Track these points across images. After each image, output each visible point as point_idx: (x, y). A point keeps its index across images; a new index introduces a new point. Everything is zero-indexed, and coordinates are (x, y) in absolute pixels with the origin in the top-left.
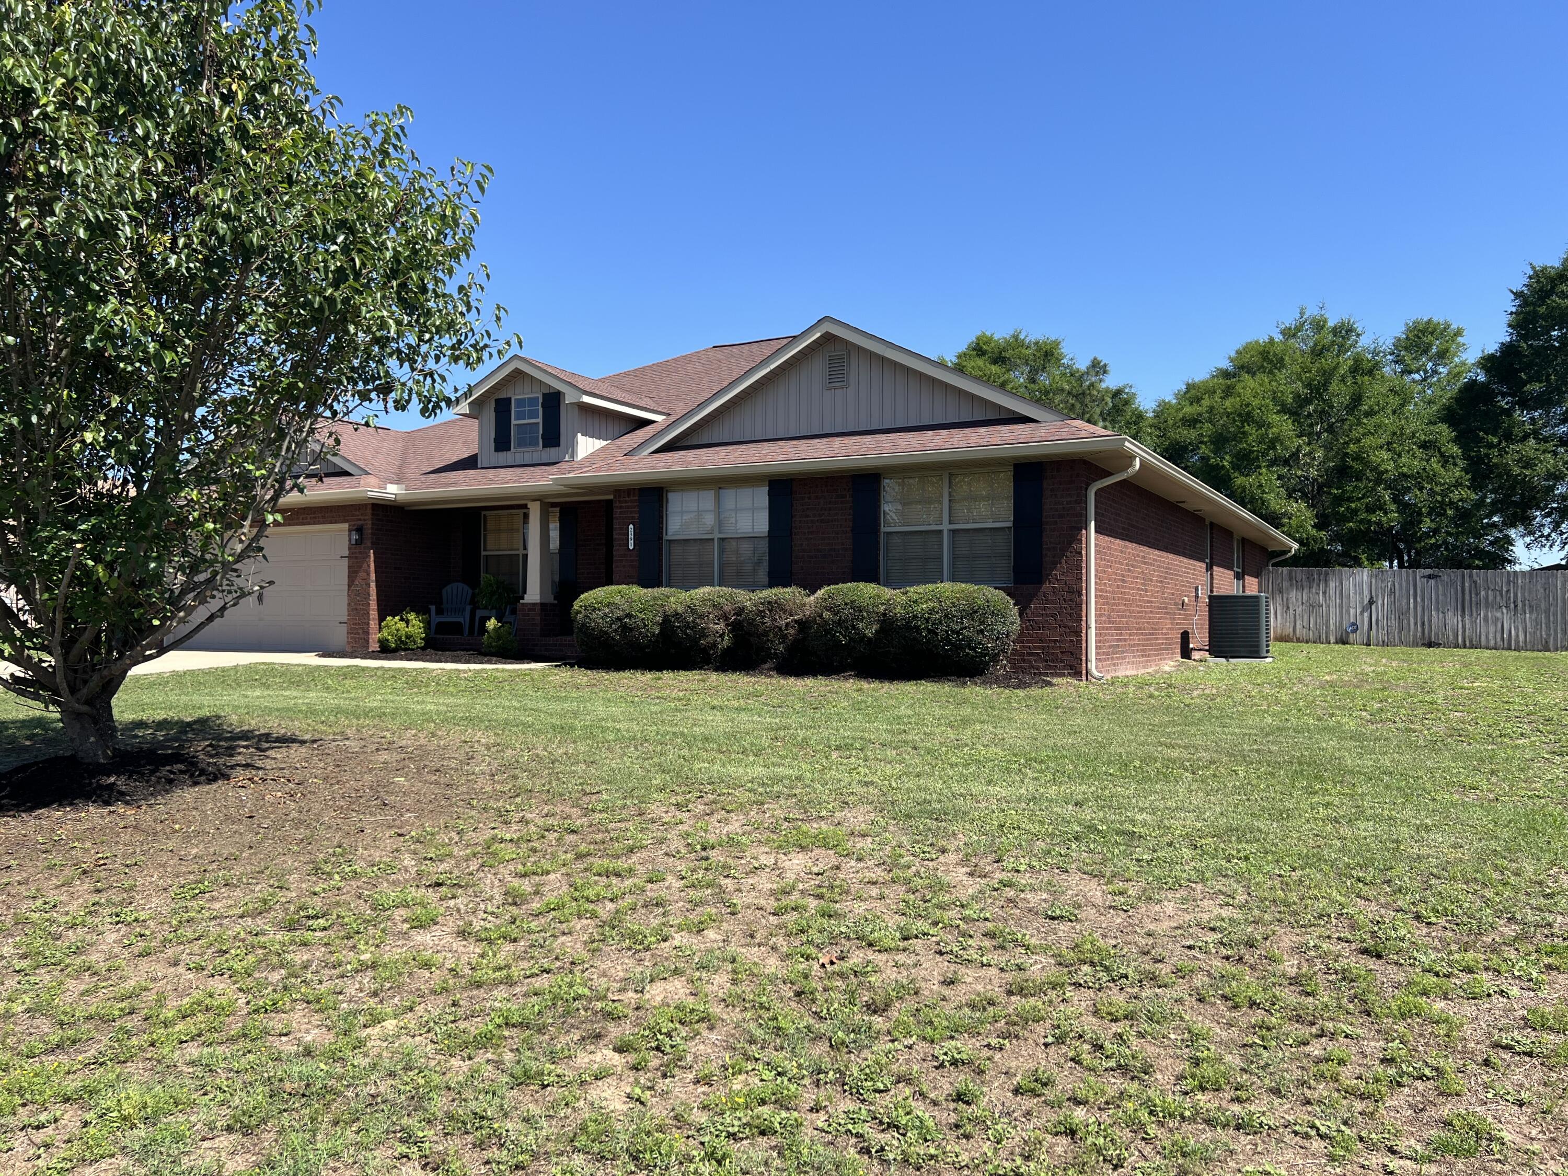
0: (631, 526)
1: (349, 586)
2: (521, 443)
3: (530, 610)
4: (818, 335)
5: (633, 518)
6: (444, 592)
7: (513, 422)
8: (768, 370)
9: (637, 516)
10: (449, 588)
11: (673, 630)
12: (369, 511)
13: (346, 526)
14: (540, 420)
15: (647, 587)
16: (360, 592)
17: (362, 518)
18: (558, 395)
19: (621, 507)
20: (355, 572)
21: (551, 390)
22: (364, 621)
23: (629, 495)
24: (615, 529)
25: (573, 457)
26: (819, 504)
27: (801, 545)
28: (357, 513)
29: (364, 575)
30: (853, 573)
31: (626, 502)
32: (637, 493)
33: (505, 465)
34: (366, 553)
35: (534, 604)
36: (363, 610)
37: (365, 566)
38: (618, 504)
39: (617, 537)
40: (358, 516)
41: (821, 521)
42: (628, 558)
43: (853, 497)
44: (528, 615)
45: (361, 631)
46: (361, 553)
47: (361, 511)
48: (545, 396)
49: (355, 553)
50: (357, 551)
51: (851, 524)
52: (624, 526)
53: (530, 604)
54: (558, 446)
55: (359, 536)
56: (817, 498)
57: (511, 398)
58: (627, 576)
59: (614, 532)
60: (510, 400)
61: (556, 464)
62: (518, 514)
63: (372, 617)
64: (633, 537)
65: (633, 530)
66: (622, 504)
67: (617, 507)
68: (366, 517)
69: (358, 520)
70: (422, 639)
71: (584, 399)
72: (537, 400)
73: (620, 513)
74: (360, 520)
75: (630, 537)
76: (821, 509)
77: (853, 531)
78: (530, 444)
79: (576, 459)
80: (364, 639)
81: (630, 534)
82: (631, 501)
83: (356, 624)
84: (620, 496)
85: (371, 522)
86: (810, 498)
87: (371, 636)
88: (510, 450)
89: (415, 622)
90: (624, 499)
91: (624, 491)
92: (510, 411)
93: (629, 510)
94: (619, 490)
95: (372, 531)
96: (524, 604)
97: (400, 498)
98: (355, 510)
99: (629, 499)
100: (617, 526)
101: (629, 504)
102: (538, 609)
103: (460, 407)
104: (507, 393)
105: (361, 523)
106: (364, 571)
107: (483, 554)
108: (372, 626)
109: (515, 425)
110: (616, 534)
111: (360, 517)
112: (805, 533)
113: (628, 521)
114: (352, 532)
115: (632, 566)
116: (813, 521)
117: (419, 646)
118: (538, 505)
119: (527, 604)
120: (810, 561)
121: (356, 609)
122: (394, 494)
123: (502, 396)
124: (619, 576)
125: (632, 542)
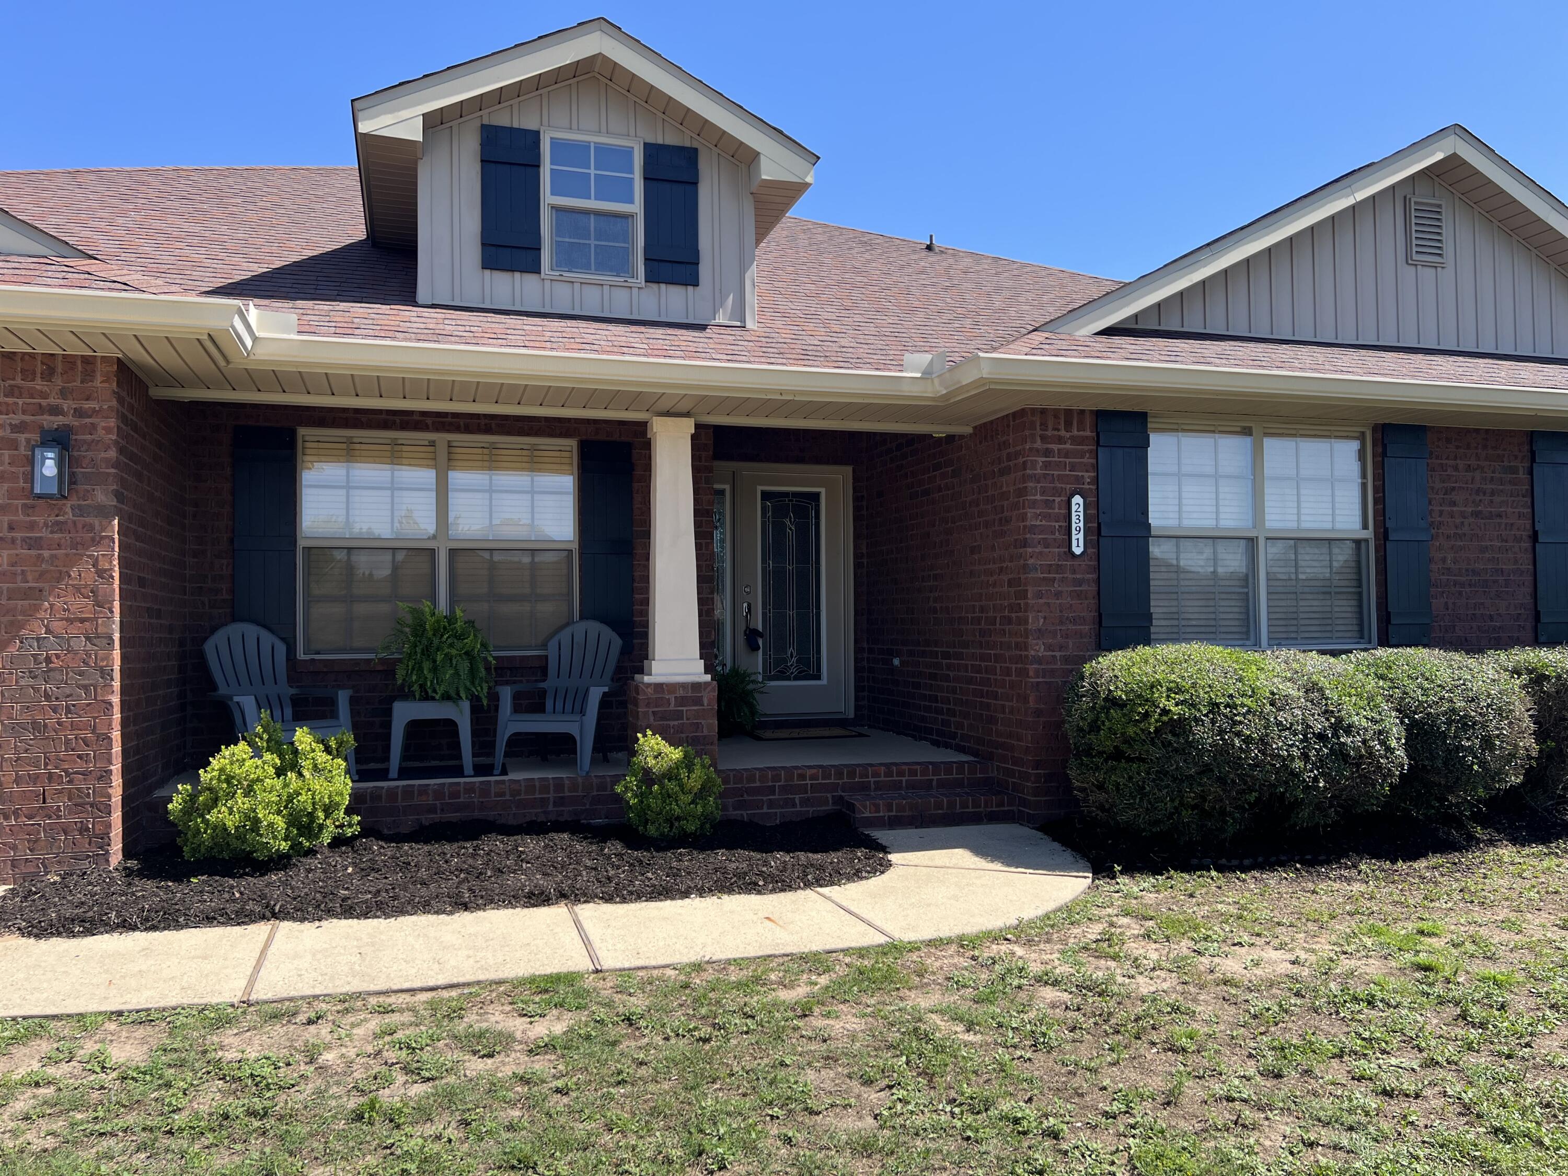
0: (1077, 500)
2: (573, 258)
3: (682, 701)
4: (1439, 156)
5: (1079, 480)
7: (548, 198)
9: (1089, 476)
14: (636, 207)
16: (56, 664)
17: (66, 405)
18: (690, 156)
19: (1047, 453)
20: (27, 594)
21: (671, 138)
22: (80, 766)
23: (1068, 425)
24: (1034, 504)
25: (743, 320)
26: (1473, 479)
27: (1444, 560)
28: (39, 384)
29: (80, 605)
30: (1537, 616)
31: (1060, 440)
32: (1088, 421)
33: (517, 308)
34: (91, 528)
35: (696, 686)
36: (73, 726)
37: (83, 572)
38: (1038, 444)
39: (1038, 523)
40: (44, 396)
41: (1476, 514)
42: (1068, 575)
43: (1531, 473)
44: (678, 715)
45: (62, 803)
46: (59, 527)
47: (59, 381)
48: (652, 152)
49: (32, 526)
50: (40, 520)
51: (1528, 523)
52: (1058, 499)
53: (683, 685)
54: (694, 282)
55: (60, 465)
56: (1468, 468)
57: (537, 133)
58: (1067, 618)
59: (1030, 512)
60: (535, 136)
61: (702, 327)
62: (432, 444)
63: (117, 749)
64: (1081, 525)
65: (1081, 509)
66: (1050, 446)
67: (1037, 450)
68: (87, 405)
69: (41, 410)
70: (349, 811)
71: (809, 179)
72: (629, 152)
73: (1046, 465)
74: (55, 411)
75: (1074, 526)
76: (1478, 491)
77: (1534, 537)
78: (603, 266)
79: (750, 324)
80: (83, 830)
81: (1074, 519)
82: (1075, 440)
83: (35, 779)
84: (1044, 426)
85: (112, 422)
86: (1456, 468)
87: (117, 816)
88: (535, 269)
89: (322, 757)
90: (1056, 433)
91: (1056, 413)
92: (536, 166)
93: (1068, 460)
94: (1043, 411)
95: (112, 454)
96: (659, 687)
97: (263, 353)
98: (29, 374)
99: (1068, 435)
100: (1038, 497)
101: (1068, 446)
102: (710, 698)
103: (387, 119)
104: (529, 123)
105: (59, 420)
106: (78, 589)
107: (301, 543)
108: (117, 781)
109: (553, 207)
110: (1037, 516)
111: (52, 401)
112: (1448, 537)
113: (1068, 486)
114: (23, 450)
115: (1079, 595)
116: (1463, 515)
117: (349, 832)
118: (687, 427)
119: (671, 687)
120: (1460, 593)
121: (35, 724)
122: (255, 339)
123: (502, 119)
124: (1045, 618)
125: (1081, 536)
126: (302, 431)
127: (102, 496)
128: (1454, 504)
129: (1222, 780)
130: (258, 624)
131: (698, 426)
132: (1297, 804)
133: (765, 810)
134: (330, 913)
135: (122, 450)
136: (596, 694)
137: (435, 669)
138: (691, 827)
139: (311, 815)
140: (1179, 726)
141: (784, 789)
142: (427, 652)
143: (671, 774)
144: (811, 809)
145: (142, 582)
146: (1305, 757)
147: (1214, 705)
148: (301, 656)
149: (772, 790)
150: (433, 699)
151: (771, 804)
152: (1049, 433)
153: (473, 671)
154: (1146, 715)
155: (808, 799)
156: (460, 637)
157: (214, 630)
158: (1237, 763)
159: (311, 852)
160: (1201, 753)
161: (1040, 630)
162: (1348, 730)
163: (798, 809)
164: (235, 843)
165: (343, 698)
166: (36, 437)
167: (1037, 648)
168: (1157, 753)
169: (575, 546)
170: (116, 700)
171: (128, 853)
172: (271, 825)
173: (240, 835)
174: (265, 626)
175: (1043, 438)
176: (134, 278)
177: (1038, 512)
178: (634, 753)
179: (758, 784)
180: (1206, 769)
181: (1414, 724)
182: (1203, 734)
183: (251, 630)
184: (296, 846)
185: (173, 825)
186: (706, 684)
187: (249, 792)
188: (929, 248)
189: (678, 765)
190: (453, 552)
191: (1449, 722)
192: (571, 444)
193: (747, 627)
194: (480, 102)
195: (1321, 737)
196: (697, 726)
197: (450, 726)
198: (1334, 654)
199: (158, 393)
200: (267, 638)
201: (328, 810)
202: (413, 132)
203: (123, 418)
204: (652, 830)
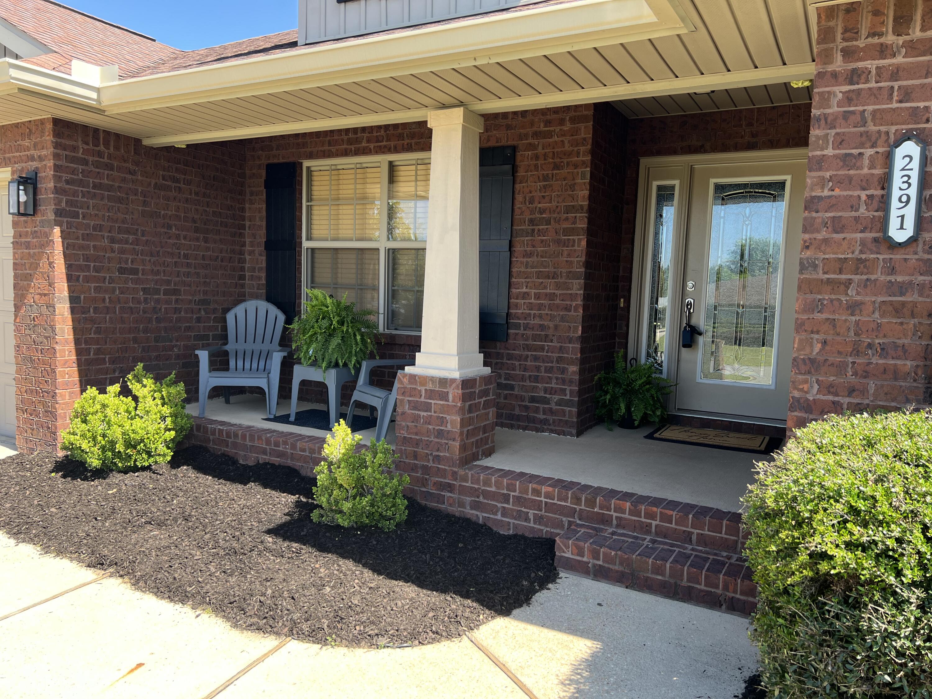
0: (908, 149)
1: (17, 308)
3: (431, 394)
5: (916, 115)
6: (230, 317)
10: (239, 310)
12: (49, 138)
13: (8, 174)
16: (37, 321)
19: (855, 76)
22: (47, 387)
23: (902, 24)
24: (820, 163)
31: (884, 52)
34: (46, 234)
37: (44, 264)
38: (838, 65)
39: (826, 193)
42: (880, 276)
44: (427, 407)
45: (42, 409)
46: (35, 232)
47: (33, 138)
49: (27, 235)
50: (28, 230)
52: (869, 152)
53: (432, 379)
58: (870, 346)
59: (811, 177)
64: (913, 192)
65: (915, 164)
66: (861, 64)
67: (835, 75)
69: (28, 159)
73: (849, 98)
74: (33, 159)
75: (896, 193)
81: (897, 181)
82: (915, 47)
83: (33, 391)
84: (851, 32)
90: (876, 40)
93: (896, 85)
94: (851, 8)
95: (52, 184)
96: (413, 377)
99: (901, 40)
100: (830, 152)
101: (899, 60)
102: (457, 395)
107: (305, 246)
110: (822, 182)
111: (31, 152)
113: (893, 129)
115: (897, 309)
119: (424, 380)
124: (825, 343)
125: (910, 211)
127: (48, 212)
133: (499, 517)
141: (518, 500)
144: (545, 529)
149: (506, 498)
151: (505, 512)
152: (861, 43)
155: (541, 517)
161: (812, 361)
163: (532, 525)
167: (806, 387)
170: (61, 347)
175: (848, 54)
177: (828, 175)
179: (493, 489)
186: (452, 380)
190: (394, 251)
193: (688, 324)
196: (442, 421)
200: (275, 313)
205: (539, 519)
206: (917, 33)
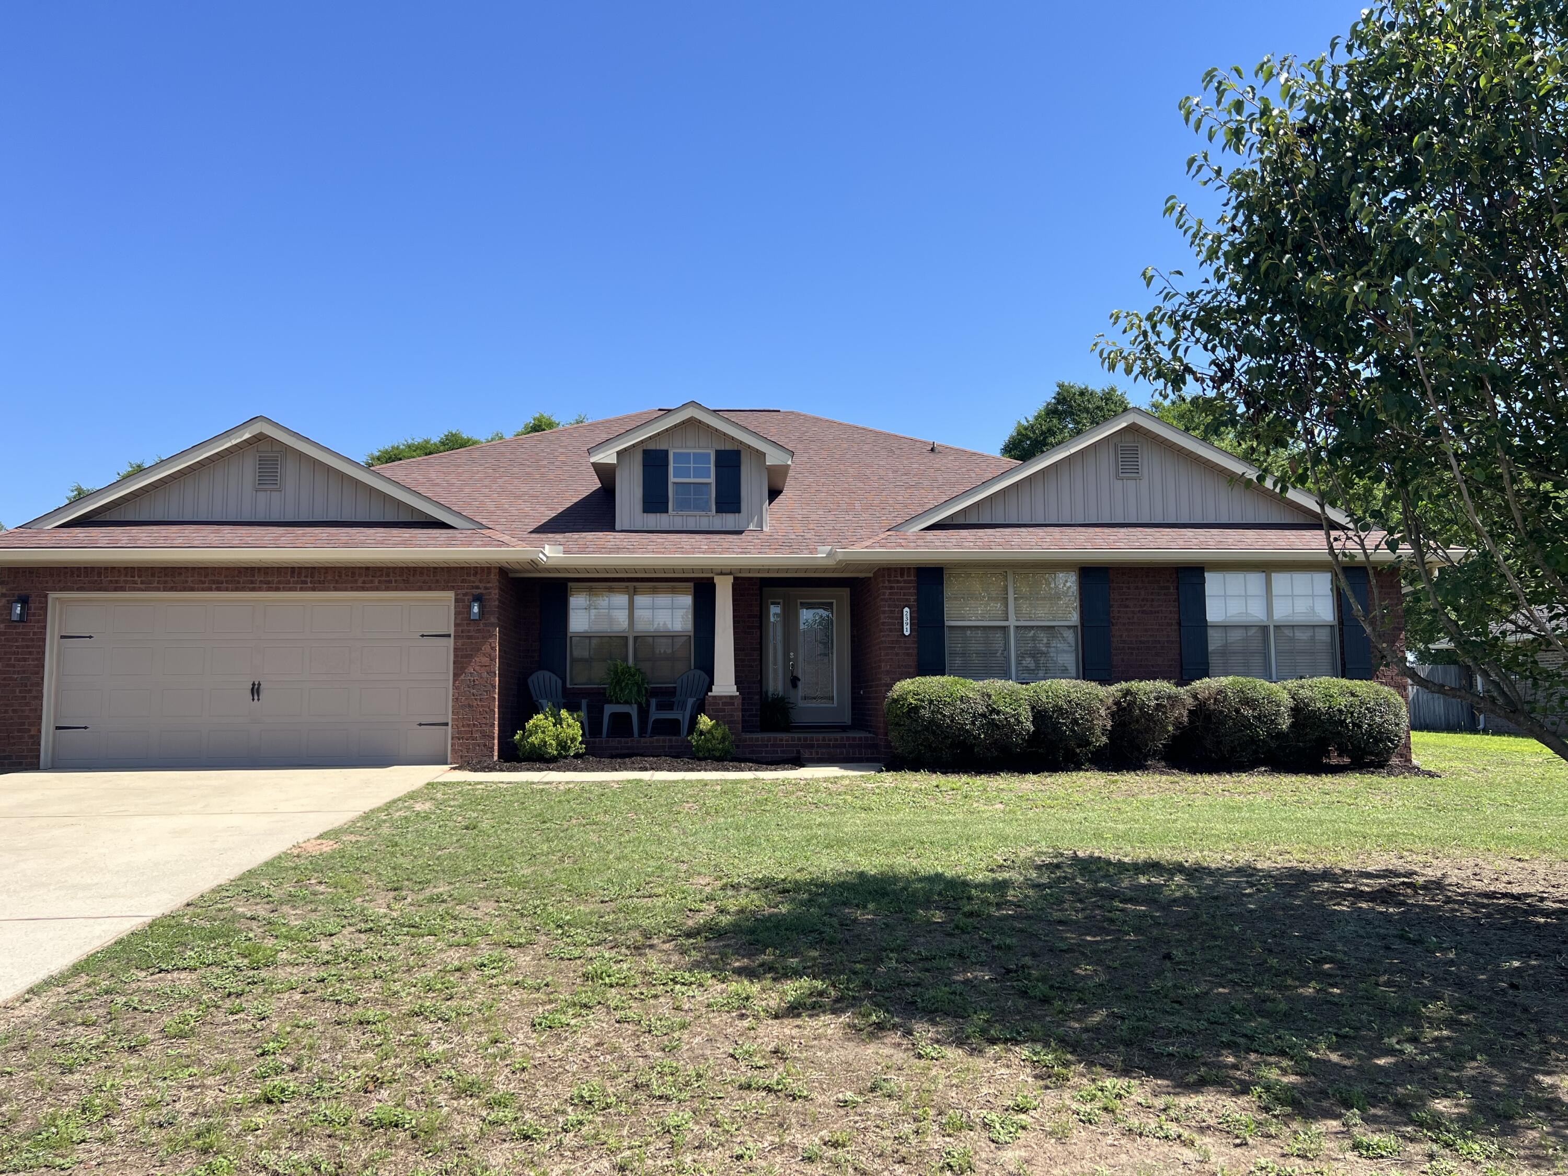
0: (906, 610)
1: (456, 676)
2: (683, 505)
3: (725, 704)
4: (1124, 425)
5: (907, 600)
6: (530, 680)
7: (672, 479)
8: (1068, 453)
9: (912, 598)
11: (1056, 727)
12: (494, 577)
13: (450, 595)
14: (712, 480)
15: (977, 680)
16: (477, 682)
17: (481, 585)
18: (737, 453)
19: (891, 588)
20: (467, 656)
21: (729, 447)
22: (484, 721)
23: (902, 575)
24: (884, 612)
25: (762, 527)
26: (1140, 594)
27: (1121, 636)
28: (472, 578)
29: (485, 660)
30: (1181, 666)
31: (898, 582)
32: (912, 572)
33: (658, 529)
34: (489, 631)
35: (732, 697)
36: (482, 706)
37: (486, 648)
38: (887, 584)
39: (885, 621)
40: (474, 582)
41: (1143, 612)
42: (902, 644)
43: (1177, 589)
44: (723, 710)
45: (478, 735)
46: (479, 631)
47: (479, 576)
48: (719, 453)
49: (469, 631)
50: (472, 628)
51: (1176, 616)
52: (896, 610)
53: (725, 697)
54: (739, 512)
55: (479, 608)
56: (1137, 588)
57: (667, 451)
58: (902, 665)
59: (882, 616)
60: (666, 453)
61: (740, 532)
62: (627, 587)
63: (497, 716)
64: (908, 621)
65: (908, 614)
66: (893, 585)
67: (887, 587)
68: (488, 585)
69: (473, 588)
70: (581, 743)
71: (789, 463)
72: (709, 454)
73: (891, 594)
74: (478, 588)
75: (905, 622)
76: (1143, 600)
77: (1179, 624)
78: (697, 508)
79: (764, 529)
80: (485, 745)
81: (905, 619)
82: (905, 582)
83: (469, 725)
84: (889, 575)
85: (497, 591)
86: (1129, 588)
87: (496, 741)
88: (667, 512)
89: (571, 721)
90: (896, 578)
91: (895, 570)
92: (666, 465)
93: (902, 591)
94: (889, 569)
95: (497, 603)
96: (715, 697)
97: (550, 562)
98: (469, 575)
99: (903, 579)
100: (886, 609)
101: (903, 585)
102: (737, 703)
103: (602, 455)
104: (663, 447)
105: (479, 591)
106: (484, 654)
107: (569, 635)
108: (497, 728)
109: (674, 483)
110: (885, 618)
111: (477, 584)
112: (1124, 624)
113: (902, 603)
114: (466, 603)
115: (908, 654)
116: (1133, 612)
117: (581, 751)
118: (730, 580)
119: (721, 697)
120: (1132, 653)
121: (470, 706)
122: (547, 557)
123: (652, 446)
124: (890, 665)
125: (908, 627)
126: (570, 584)
127: (493, 620)
128: (1127, 607)
129: (934, 733)
130: (549, 670)
131: (735, 579)
132: (973, 746)
133: (763, 755)
134: (569, 770)
135: (500, 601)
136: (691, 701)
137: (622, 690)
138: (717, 754)
139: (566, 743)
140: (916, 709)
141: (772, 745)
142: (618, 682)
143: (709, 732)
145: (505, 652)
146: (973, 723)
147: (931, 702)
148: (568, 686)
149: (767, 746)
150: (620, 703)
151: (766, 752)
152: (893, 579)
153: (639, 691)
154: (904, 705)
156: (633, 676)
157: (531, 674)
158: (939, 726)
159: (566, 757)
160: (924, 720)
161: (887, 671)
162: (998, 713)
163: (780, 755)
164: (538, 751)
165: (584, 703)
166: (471, 598)
167: (886, 679)
168: (908, 722)
169: (692, 634)
170: (496, 696)
171: (499, 757)
172: (551, 744)
173: (540, 748)
174: (554, 673)
175: (890, 581)
176: (506, 538)
177: (885, 615)
178: (696, 723)
179: (760, 743)
180: (926, 728)
181: (1039, 712)
182: (925, 713)
183: (547, 674)
184: (560, 754)
185: (516, 745)
186: (736, 696)
187: (543, 732)
188: (932, 450)
189: (713, 727)
190: (636, 638)
191: (1053, 712)
192: (691, 585)
194: (642, 442)
195: (983, 715)
196: (732, 716)
197: (628, 716)
198: (1027, 683)
199: (511, 575)
200: (554, 677)
201: (573, 740)
202: (613, 460)
203: (501, 589)
204: (701, 755)
205: (782, 752)
206: (906, 578)
